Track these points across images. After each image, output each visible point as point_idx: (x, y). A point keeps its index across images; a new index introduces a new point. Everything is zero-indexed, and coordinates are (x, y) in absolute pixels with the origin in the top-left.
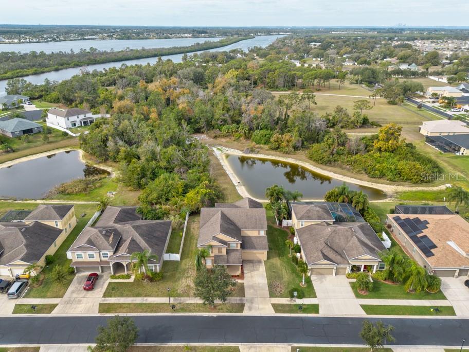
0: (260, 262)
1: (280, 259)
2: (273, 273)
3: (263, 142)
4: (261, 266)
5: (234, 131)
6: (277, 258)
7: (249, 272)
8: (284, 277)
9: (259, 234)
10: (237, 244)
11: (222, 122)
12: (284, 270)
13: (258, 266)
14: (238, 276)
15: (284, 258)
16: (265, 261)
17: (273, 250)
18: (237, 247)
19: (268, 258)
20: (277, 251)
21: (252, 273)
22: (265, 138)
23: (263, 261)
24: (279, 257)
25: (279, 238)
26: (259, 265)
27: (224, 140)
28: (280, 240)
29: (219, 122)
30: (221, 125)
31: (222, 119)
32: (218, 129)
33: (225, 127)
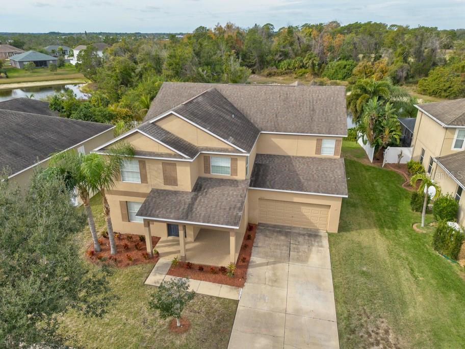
0: (313, 235)
1: (383, 234)
2: (363, 280)
3: (340, 76)
4: (314, 249)
5: (296, 65)
6: (376, 231)
7: (267, 264)
8: (408, 298)
9: (319, 150)
10: (234, 160)
11: (281, 56)
12: (404, 273)
13: (304, 248)
14: (223, 270)
15: (400, 232)
16: (330, 235)
17: (360, 210)
18: (234, 171)
19: (343, 227)
20: (374, 213)
21: (279, 265)
22: (345, 70)
23: (323, 233)
24: (381, 227)
25: (376, 183)
26: (310, 246)
27: (280, 78)
28: (378, 189)
29: (277, 57)
30: (279, 61)
31: (282, 51)
32: (274, 67)
33: (285, 62)
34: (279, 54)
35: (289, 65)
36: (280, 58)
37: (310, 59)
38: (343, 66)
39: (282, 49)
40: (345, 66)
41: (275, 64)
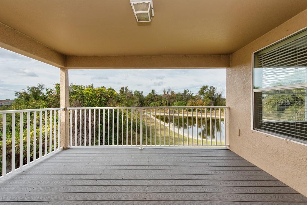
29: (149, 101)
30: (150, 103)
31: (151, 99)
32: (148, 106)
33: (153, 103)
34: (149, 100)
35: (155, 104)
36: (150, 102)
37: (165, 101)
38: (181, 103)
39: (150, 98)
40: (182, 103)
41: (148, 104)
